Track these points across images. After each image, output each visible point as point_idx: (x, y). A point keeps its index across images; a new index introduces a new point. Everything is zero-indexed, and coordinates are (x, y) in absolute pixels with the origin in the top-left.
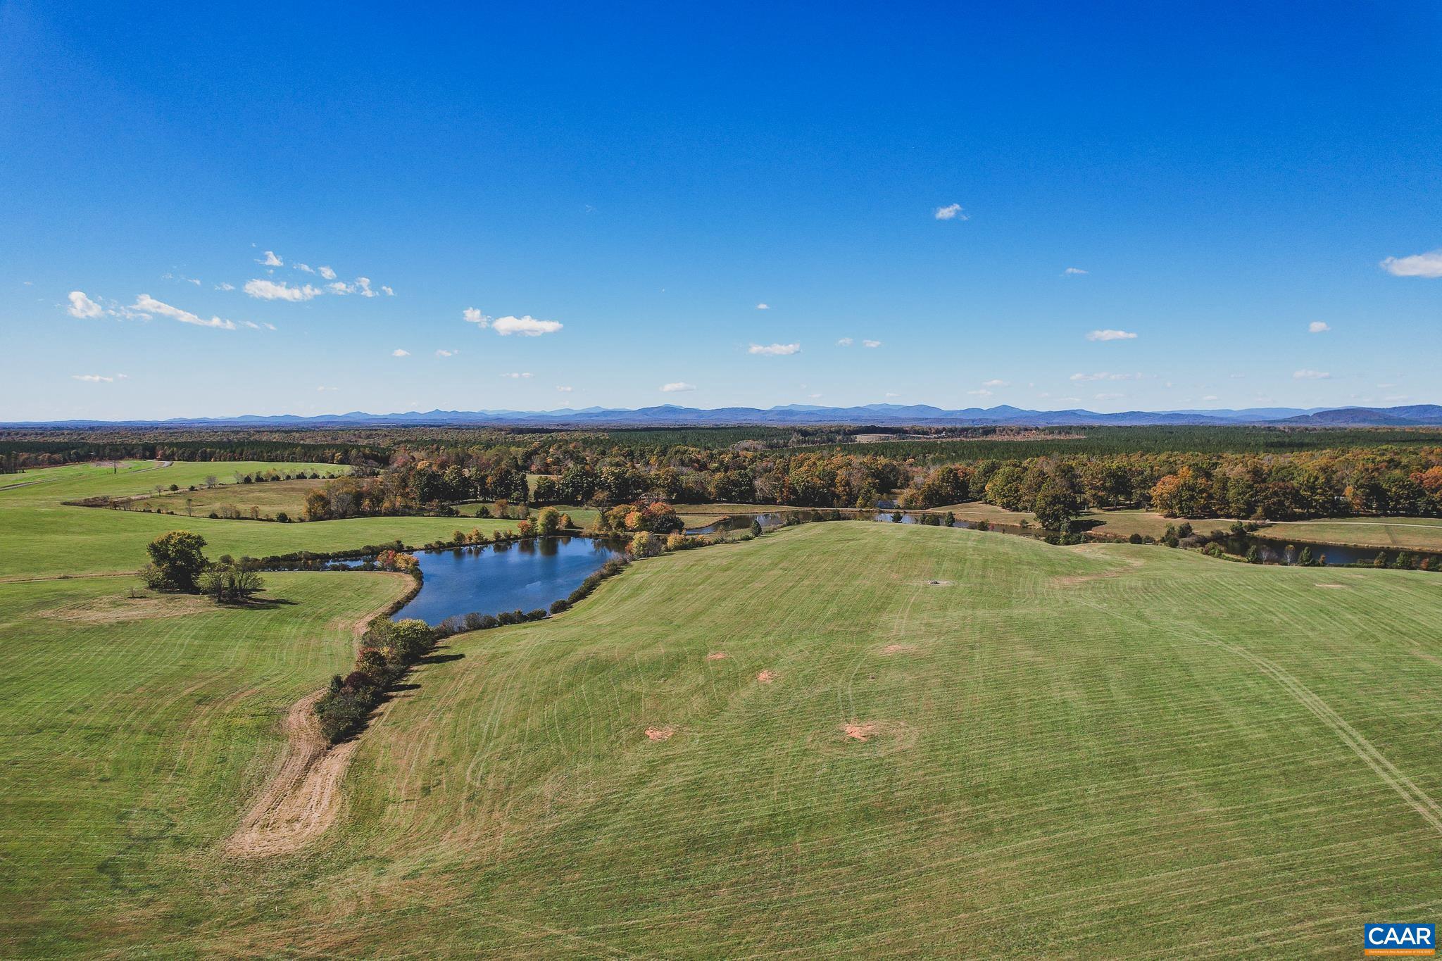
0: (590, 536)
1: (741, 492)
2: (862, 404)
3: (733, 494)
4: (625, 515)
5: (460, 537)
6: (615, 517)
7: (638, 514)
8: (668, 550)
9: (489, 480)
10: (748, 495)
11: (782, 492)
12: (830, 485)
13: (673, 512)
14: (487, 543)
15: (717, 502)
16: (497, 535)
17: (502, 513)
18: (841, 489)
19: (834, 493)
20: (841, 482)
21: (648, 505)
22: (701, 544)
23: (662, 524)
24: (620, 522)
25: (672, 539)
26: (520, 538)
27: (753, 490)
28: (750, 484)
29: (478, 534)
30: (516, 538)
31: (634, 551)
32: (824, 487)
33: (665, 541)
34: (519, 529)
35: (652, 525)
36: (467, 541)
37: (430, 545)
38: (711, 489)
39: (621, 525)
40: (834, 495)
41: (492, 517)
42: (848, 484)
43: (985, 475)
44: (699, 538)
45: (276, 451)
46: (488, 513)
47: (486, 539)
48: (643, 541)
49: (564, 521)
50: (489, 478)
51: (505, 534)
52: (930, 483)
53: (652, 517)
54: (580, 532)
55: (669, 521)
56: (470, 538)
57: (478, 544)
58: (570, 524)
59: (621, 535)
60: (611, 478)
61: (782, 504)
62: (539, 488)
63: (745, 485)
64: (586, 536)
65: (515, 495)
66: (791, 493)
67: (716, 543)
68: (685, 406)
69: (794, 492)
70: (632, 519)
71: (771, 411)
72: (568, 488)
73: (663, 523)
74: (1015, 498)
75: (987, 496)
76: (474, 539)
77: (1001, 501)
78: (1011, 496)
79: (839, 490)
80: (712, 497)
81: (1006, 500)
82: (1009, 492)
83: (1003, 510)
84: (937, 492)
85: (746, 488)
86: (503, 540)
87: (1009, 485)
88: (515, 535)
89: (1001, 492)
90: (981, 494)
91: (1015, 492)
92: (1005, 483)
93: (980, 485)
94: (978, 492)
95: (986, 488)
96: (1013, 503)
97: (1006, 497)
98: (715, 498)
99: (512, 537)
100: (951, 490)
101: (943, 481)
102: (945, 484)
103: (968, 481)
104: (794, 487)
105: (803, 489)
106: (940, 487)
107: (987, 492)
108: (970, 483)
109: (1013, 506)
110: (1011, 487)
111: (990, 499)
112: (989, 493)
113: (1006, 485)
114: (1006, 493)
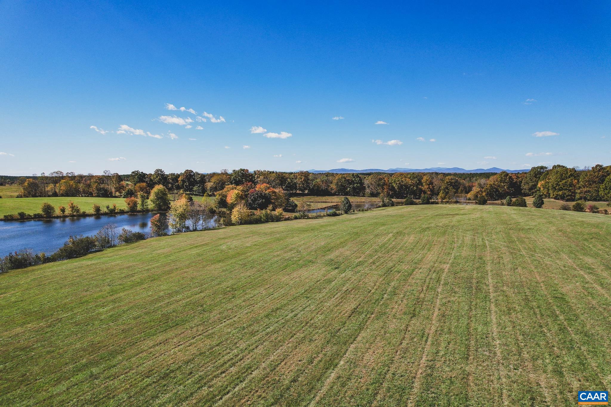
1: (354, 188)
3: (348, 189)
4: (228, 193)
5: (47, 209)
6: (220, 195)
7: (237, 191)
10: (359, 191)
11: (384, 189)
12: (418, 184)
14: (85, 215)
15: (337, 195)
16: (98, 209)
18: (426, 187)
19: (421, 190)
20: (426, 182)
24: (222, 199)
26: (127, 212)
27: (362, 188)
28: (360, 182)
29: (73, 207)
30: (122, 212)
32: (413, 185)
34: (127, 205)
36: (59, 213)
37: (11, 216)
38: (333, 186)
39: (223, 203)
40: (421, 191)
42: (431, 183)
43: (535, 177)
47: (84, 213)
50: (180, 177)
51: (108, 208)
52: (492, 183)
56: (63, 210)
57: (73, 216)
63: (356, 183)
65: (195, 188)
66: (390, 189)
69: (393, 189)
70: (232, 195)
74: (570, 190)
75: (538, 192)
76: (68, 212)
77: (555, 193)
78: (566, 189)
79: (425, 187)
80: (333, 191)
81: (560, 193)
82: (564, 186)
83: (557, 201)
84: (497, 190)
85: (357, 186)
86: (105, 214)
87: (564, 181)
88: (120, 210)
89: (556, 187)
90: (533, 191)
91: (570, 186)
92: (559, 180)
93: (531, 184)
94: (530, 189)
95: (539, 185)
96: (569, 195)
97: (561, 190)
98: (336, 192)
99: (116, 211)
100: (508, 188)
101: (501, 181)
102: (502, 184)
103: (521, 182)
104: (393, 186)
105: (398, 186)
106: (499, 186)
107: (540, 188)
108: (523, 183)
109: (569, 197)
110: (566, 182)
111: (541, 194)
112: (542, 189)
113: (561, 181)
114: (561, 187)
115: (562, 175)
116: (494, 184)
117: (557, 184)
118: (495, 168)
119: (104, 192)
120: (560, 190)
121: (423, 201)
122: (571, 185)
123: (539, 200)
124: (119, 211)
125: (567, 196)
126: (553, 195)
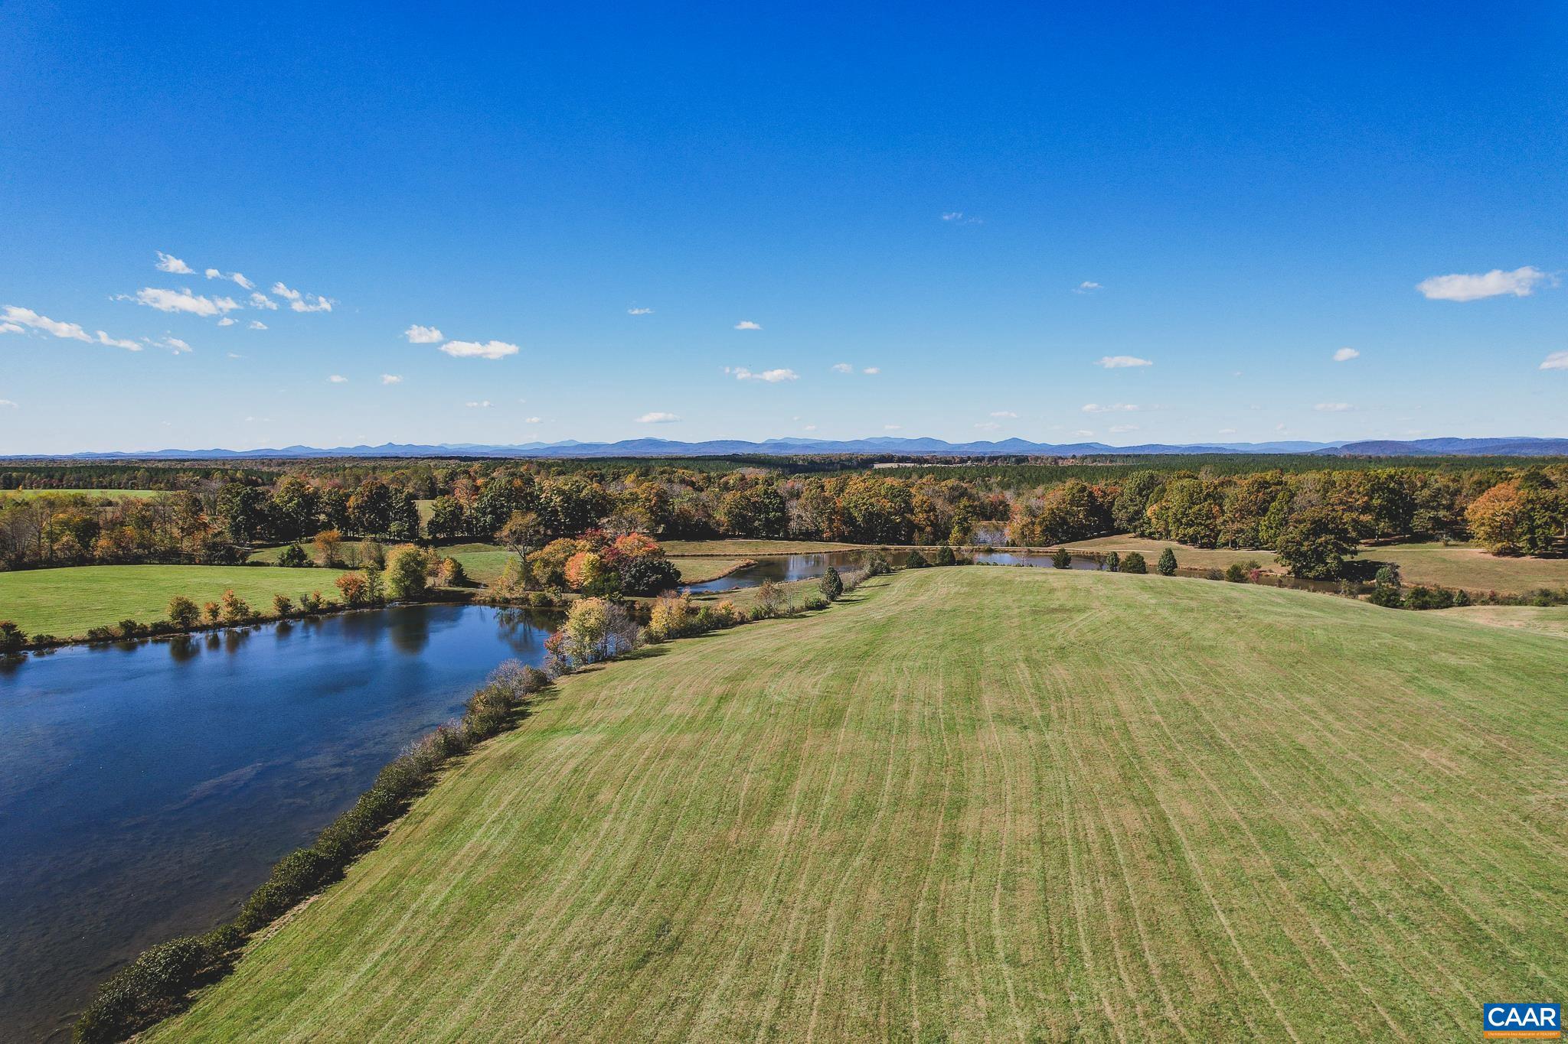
0: (493, 603)
1: (767, 521)
2: (862, 437)
3: (756, 523)
4: (566, 559)
5: (185, 611)
6: (546, 563)
7: (592, 556)
8: (652, 638)
9: (352, 502)
10: (777, 527)
11: (831, 521)
12: (904, 511)
13: (660, 553)
14: (258, 621)
15: (732, 537)
16: (284, 605)
17: (330, 558)
18: (922, 516)
19: (911, 522)
20: (920, 507)
21: (614, 540)
22: (725, 622)
23: (639, 577)
24: (554, 573)
25: (663, 611)
26: (342, 608)
27: (785, 519)
28: (782, 508)
29: (233, 604)
30: (333, 608)
31: (569, 648)
32: (895, 512)
33: (645, 620)
34: (340, 591)
35: (620, 578)
36: (205, 618)
37: (105, 630)
38: (720, 516)
39: (558, 580)
40: (912, 527)
41: (311, 565)
43: (1140, 494)
44: (720, 606)
45: (111, 475)
46: (304, 557)
47: (256, 614)
48: (592, 622)
49: (446, 571)
50: (353, 498)
51: (304, 600)
52: (1053, 507)
53: (619, 561)
54: (473, 595)
55: (656, 569)
56: (214, 612)
57: (235, 624)
58: (459, 577)
59: (556, 600)
60: (557, 499)
61: (830, 540)
62: (437, 515)
63: (774, 510)
64: (484, 603)
65: (394, 527)
66: (845, 523)
67: (757, 617)
68: (668, 440)
69: (850, 520)
70: (580, 565)
71: (763, 444)
72: (484, 514)
73: (642, 575)
74: (1207, 526)
75: (1145, 526)
76: (224, 614)
77: (1181, 531)
78: (1201, 524)
79: (920, 518)
80: (722, 530)
81: (1191, 531)
82: (1196, 518)
83: (1183, 546)
84: (1064, 521)
85: (775, 516)
86: (300, 615)
87: (1197, 507)
88: (329, 603)
89: (1182, 518)
90: (1137, 523)
91: (1208, 518)
92: (1187, 505)
93: (1131, 509)
94: (1130, 520)
95: (1149, 513)
96: (1206, 536)
97: (1191, 526)
98: (728, 530)
99: (321, 607)
100: (1086, 517)
101: (1072, 503)
102: (1075, 508)
103: (1112, 504)
104: (850, 514)
105: (864, 516)
106: (1067, 513)
107: (1150, 519)
108: (1116, 507)
109: (1205, 540)
110: (1199, 510)
111: (1152, 530)
112: (1154, 520)
113: (1190, 508)
114: (1191, 520)
115: (1191, 496)
116: (1058, 508)
117: (1183, 513)
118: (1015, 441)
119: (226, 552)
120: (1190, 524)
121: (942, 560)
122: (1210, 516)
123: (1170, 560)
124: (325, 607)
125: (1202, 538)
126: (1177, 535)
